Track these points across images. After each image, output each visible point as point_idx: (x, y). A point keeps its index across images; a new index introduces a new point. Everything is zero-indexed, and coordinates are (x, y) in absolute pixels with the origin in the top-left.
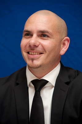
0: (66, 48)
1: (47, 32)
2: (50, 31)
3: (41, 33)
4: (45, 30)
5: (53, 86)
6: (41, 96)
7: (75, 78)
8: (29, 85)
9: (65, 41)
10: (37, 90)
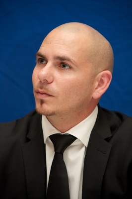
0: (104, 88)
3: (59, 61)
5: (83, 145)
9: (103, 76)
10: (58, 151)
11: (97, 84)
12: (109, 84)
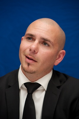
1: (49, 41)
2: (52, 40)
4: (48, 39)
5: (44, 90)
6: (33, 98)
7: (64, 82)
8: (21, 87)
11: (58, 57)
12: (63, 58)
